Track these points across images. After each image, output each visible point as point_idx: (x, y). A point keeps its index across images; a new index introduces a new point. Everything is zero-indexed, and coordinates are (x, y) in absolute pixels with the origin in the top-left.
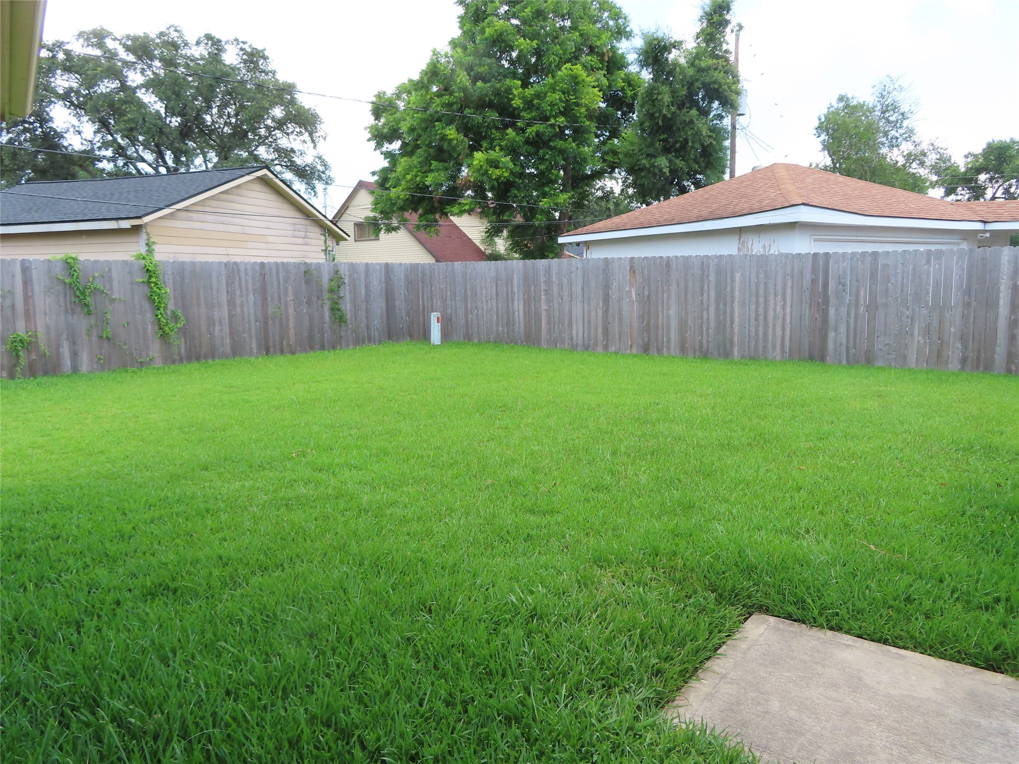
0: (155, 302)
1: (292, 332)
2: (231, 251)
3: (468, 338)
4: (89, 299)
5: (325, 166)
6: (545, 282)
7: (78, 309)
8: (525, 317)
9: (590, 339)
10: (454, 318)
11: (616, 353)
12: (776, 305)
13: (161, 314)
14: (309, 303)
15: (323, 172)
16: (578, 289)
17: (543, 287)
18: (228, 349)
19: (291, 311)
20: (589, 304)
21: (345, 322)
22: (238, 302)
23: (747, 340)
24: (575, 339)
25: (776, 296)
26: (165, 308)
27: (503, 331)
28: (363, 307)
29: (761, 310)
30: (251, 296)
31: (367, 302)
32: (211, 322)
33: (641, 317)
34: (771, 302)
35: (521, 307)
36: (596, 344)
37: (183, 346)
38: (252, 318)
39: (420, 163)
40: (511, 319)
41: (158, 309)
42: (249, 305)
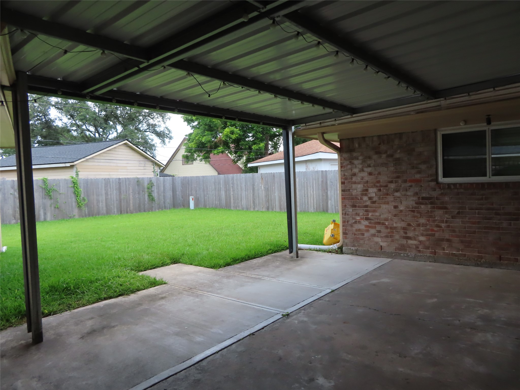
0: (76, 194)
1: (131, 205)
2: (111, 173)
3: (205, 206)
4: (51, 193)
5: (169, 131)
6: (232, 183)
7: (47, 197)
8: (225, 197)
9: (248, 205)
10: (200, 199)
11: (258, 211)
12: (310, 191)
13: (78, 198)
14: (139, 193)
15: (169, 134)
16: (243, 186)
17: (231, 185)
18: (105, 212)
19: (131, 197)
20: (247, 192)
21: (154, 201)
22: (109, 193)
23: (302, 204)
24: (243, 206)
25: (310, 187)
26: (80, 196)
27: (217, 203)
28: (162, 194)
29: (306, 193)
30: (115, 191)
31: (164, 192)
32: (98, 201)
33: (266, 196)
34: (309, 190)
35: (224, 193)
36: (250, 207)
37: (87, 211)
38: (115, 199)
39: (201, 132)
40: (220, 198)
41: (77, 197)
42: (114, 195)
